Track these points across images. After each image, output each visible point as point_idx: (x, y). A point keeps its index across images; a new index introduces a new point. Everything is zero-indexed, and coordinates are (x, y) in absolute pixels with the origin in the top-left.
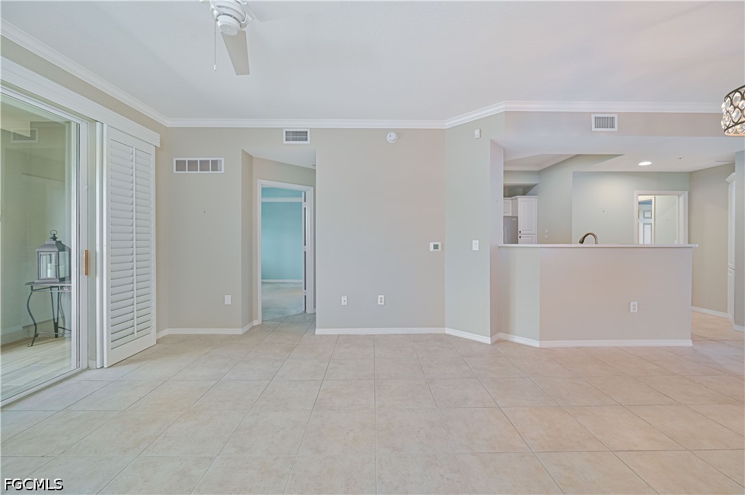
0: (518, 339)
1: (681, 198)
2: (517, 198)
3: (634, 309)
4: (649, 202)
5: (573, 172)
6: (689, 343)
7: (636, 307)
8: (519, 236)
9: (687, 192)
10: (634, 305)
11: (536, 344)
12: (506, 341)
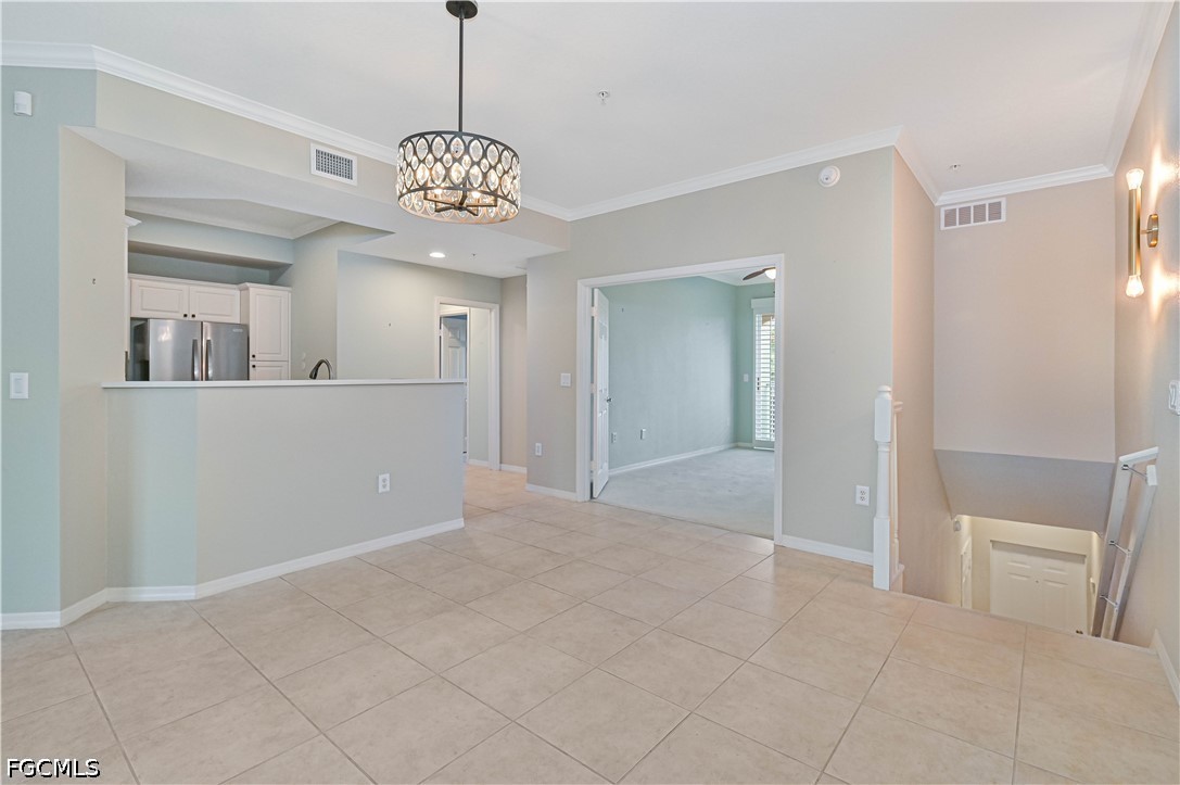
0: (148, 594)
1: (493, 313)
2: (247, 289)
3: (384, 486)
4: (464, 317)
5: (339, 251)
6: (459, 523)
7: (388, 483)
8: (251, 363)
9: (498, 306)
10: (384, 480)
11: (187, 593)
12: (124, 604)
